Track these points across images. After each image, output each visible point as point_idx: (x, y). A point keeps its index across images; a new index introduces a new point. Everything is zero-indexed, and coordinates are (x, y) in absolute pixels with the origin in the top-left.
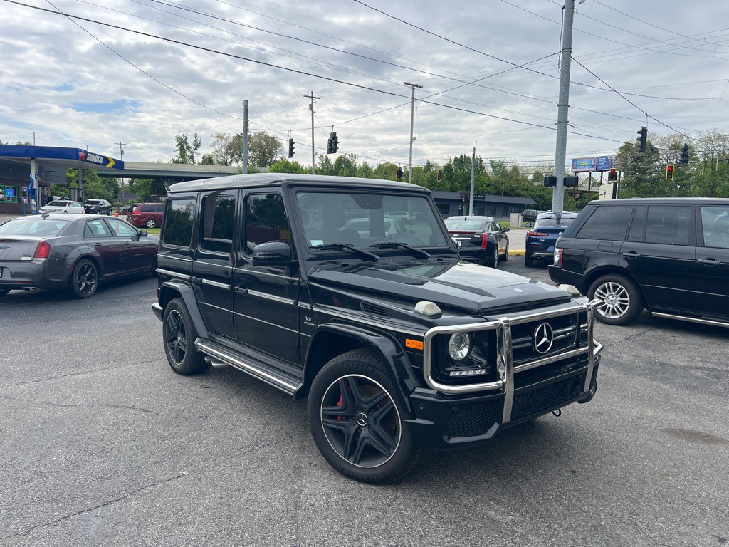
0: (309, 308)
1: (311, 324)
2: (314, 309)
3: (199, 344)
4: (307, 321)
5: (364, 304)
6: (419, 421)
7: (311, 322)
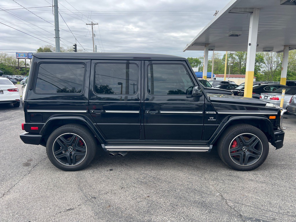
0: (215, 113)
1: (214, 120)
2: (219, 113)
3: (106, 147)
4: (211, 119)
5: (246, 107)
6: (278, 141)
7: (213, 119)
